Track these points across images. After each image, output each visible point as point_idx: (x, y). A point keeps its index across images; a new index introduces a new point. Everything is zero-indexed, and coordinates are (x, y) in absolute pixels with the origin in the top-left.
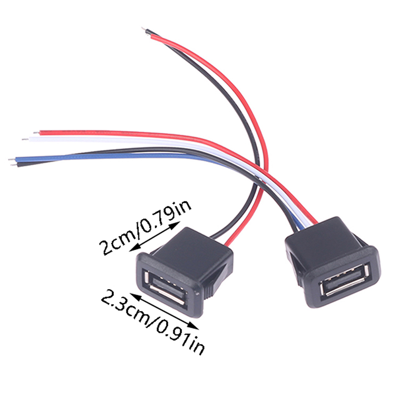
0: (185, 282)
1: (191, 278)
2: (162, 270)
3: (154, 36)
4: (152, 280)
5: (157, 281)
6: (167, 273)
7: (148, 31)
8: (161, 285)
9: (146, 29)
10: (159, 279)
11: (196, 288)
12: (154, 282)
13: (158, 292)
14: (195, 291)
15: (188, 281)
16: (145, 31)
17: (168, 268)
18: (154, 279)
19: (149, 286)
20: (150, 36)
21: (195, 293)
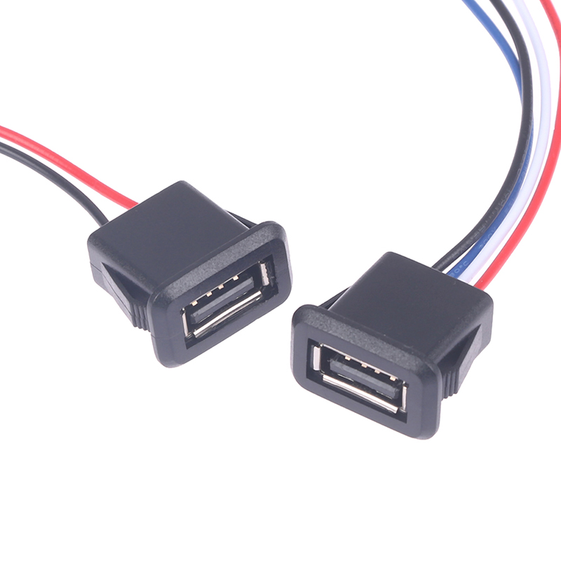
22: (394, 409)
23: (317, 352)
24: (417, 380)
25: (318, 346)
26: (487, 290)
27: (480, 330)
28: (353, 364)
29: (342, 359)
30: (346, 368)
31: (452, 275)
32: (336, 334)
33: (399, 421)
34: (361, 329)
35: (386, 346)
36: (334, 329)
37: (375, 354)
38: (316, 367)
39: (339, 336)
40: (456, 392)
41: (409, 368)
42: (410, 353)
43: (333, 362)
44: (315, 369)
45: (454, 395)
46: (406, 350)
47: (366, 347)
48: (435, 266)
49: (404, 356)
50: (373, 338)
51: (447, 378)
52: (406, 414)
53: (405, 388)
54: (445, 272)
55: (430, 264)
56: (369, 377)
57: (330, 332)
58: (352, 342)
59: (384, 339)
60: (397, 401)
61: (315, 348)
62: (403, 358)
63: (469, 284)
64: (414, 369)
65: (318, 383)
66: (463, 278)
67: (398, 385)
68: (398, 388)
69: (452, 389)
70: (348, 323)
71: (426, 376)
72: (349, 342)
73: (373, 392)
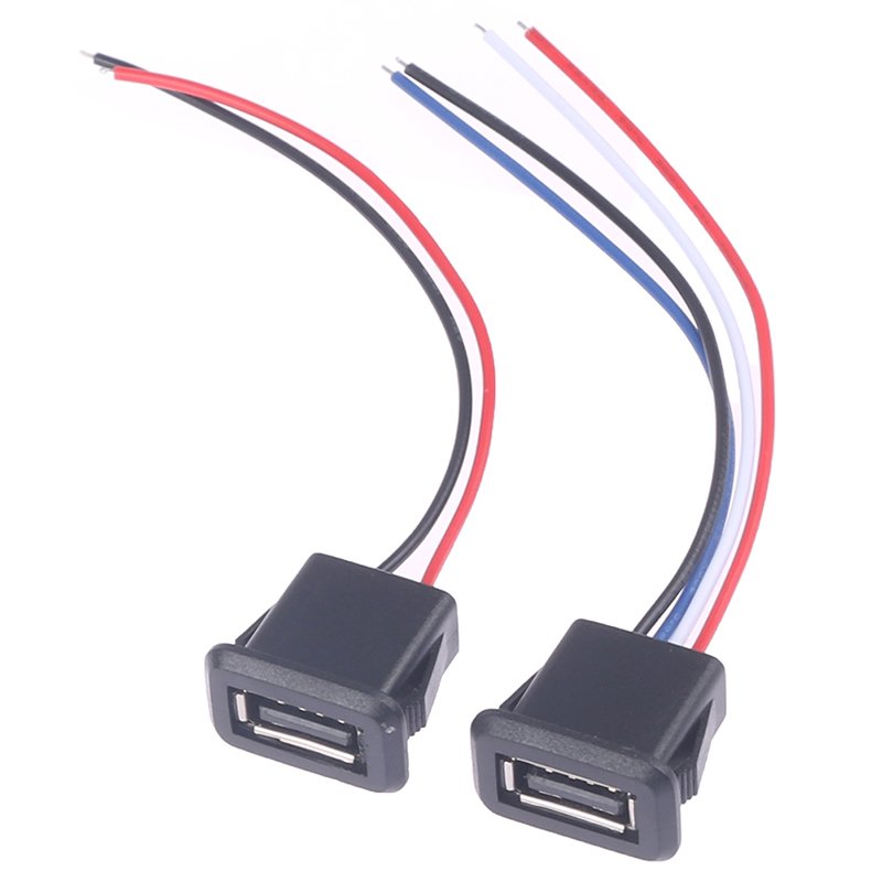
0: (350, 703)
1: (366, 692)
2: (284, 684)
3: (124, 70)
4: (258, 712)
5: (271, 712)
6: (299, 689)
7: (103, 60)
8: (283, 721)
9: (94, 53)
10: (273, 705)
11: (383, 716)
12: (263, 717)
13: (278, 740)
14: (384, 725)
15: (361, 701)
16: (92, 60)
17: (300, 676)
18: (263, 709)
19: (253, 729)
20: (111, 74)
21: (383, 729)
22: (620, 828)
23: (508, 767)
24: (646, 789)
25: (510, 761)
26: (709, 651)
27: (713, 706)
28: (555, 777)
29: (542, 773)
30: (549, 783)
31: (662, 638)
32: (530, 744)
33: (628, 842)
34: (564, 734)
35: (600, 750)
36: (528, 737)
37: (588, 764)
38: (510, 786)
39: (537, 746)
40: (695, 794)
41: (634, 776)
42: (632, 757)
43: (532, 777)
44: (508, 789)
45: (693, 797)
46: (626, 753)
47: (574, 756)
48: (637, 629)
49: (625, 761)
50: (580, 743)
51: (682, 779)
52: (636, 832)
53: (631, 802)
54: (651, 634)
55: (630, 628)
56: (582, 791)
57: (524, 742)
58: (555, 752)
59: (595, 743)
60: (622, 817)
61: (506, 763)
62: (625, 764)
63: (685, 646)
64: (641, 776)
65: (512, 805)
66: (676, 640)
67: (621, 797)
68: (621, 800)
69: (690, 790)
70: (544, 727)
71: (659, 783)
72: (551, 753)
73: (589, 810)
